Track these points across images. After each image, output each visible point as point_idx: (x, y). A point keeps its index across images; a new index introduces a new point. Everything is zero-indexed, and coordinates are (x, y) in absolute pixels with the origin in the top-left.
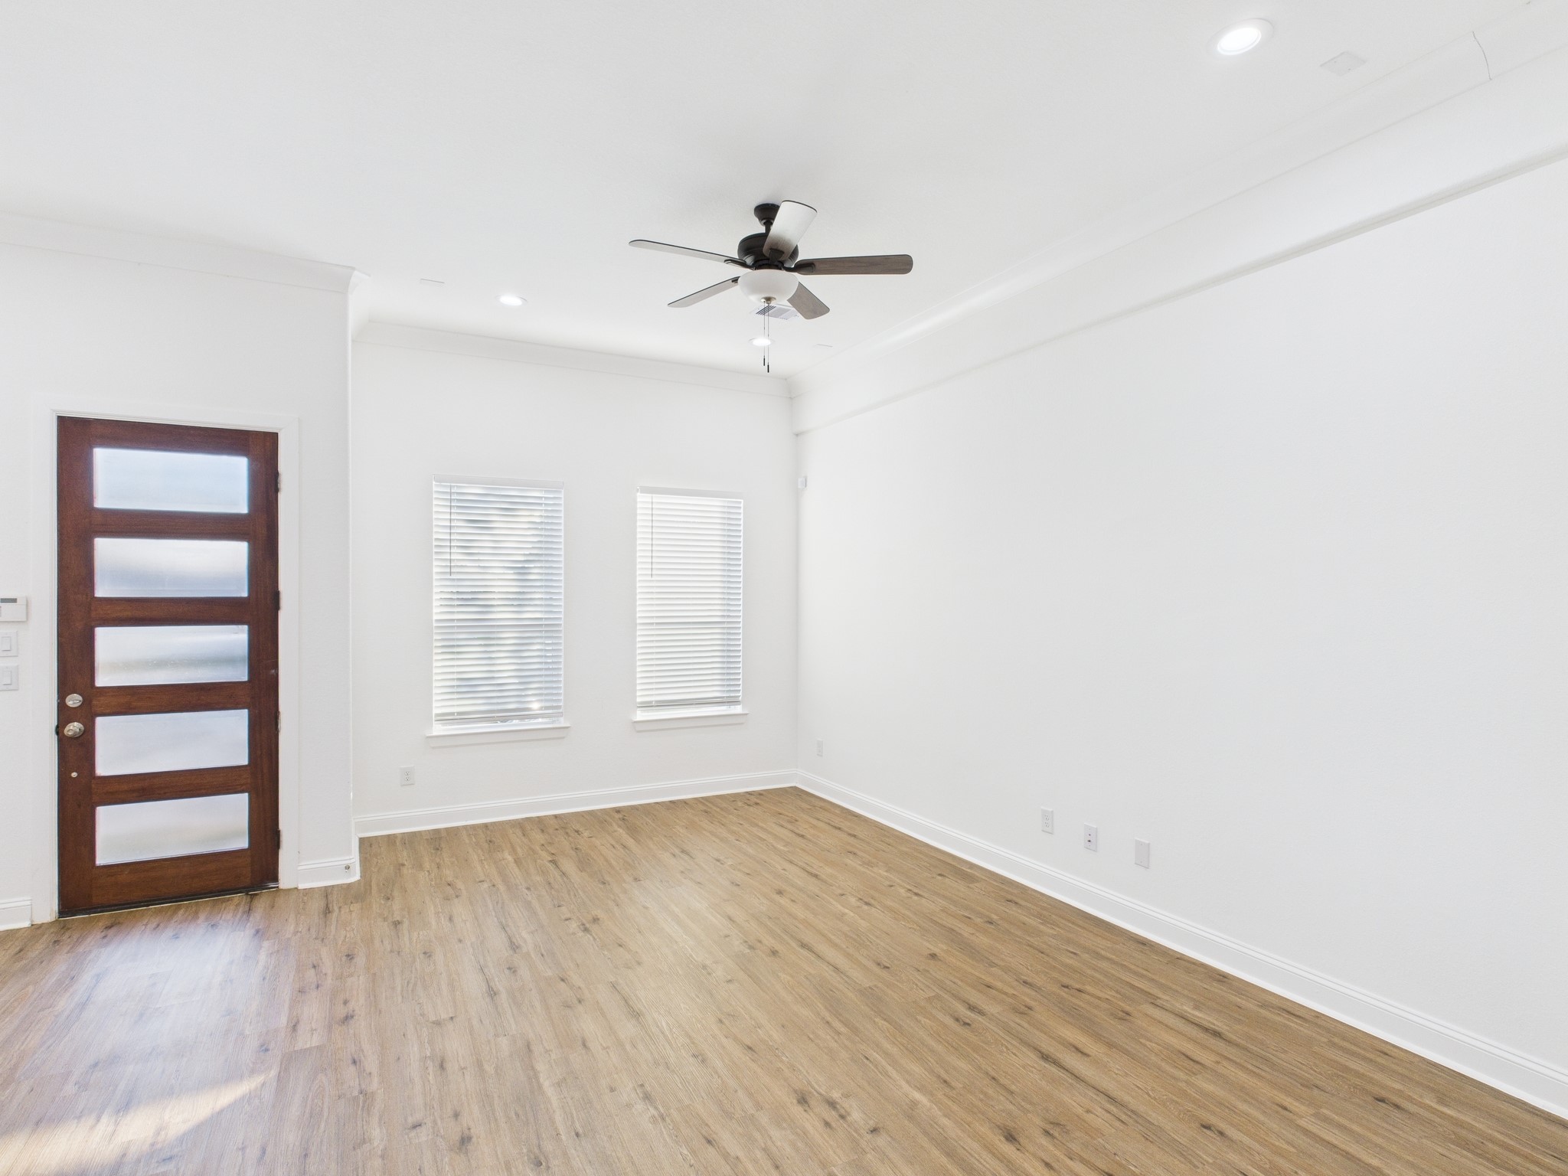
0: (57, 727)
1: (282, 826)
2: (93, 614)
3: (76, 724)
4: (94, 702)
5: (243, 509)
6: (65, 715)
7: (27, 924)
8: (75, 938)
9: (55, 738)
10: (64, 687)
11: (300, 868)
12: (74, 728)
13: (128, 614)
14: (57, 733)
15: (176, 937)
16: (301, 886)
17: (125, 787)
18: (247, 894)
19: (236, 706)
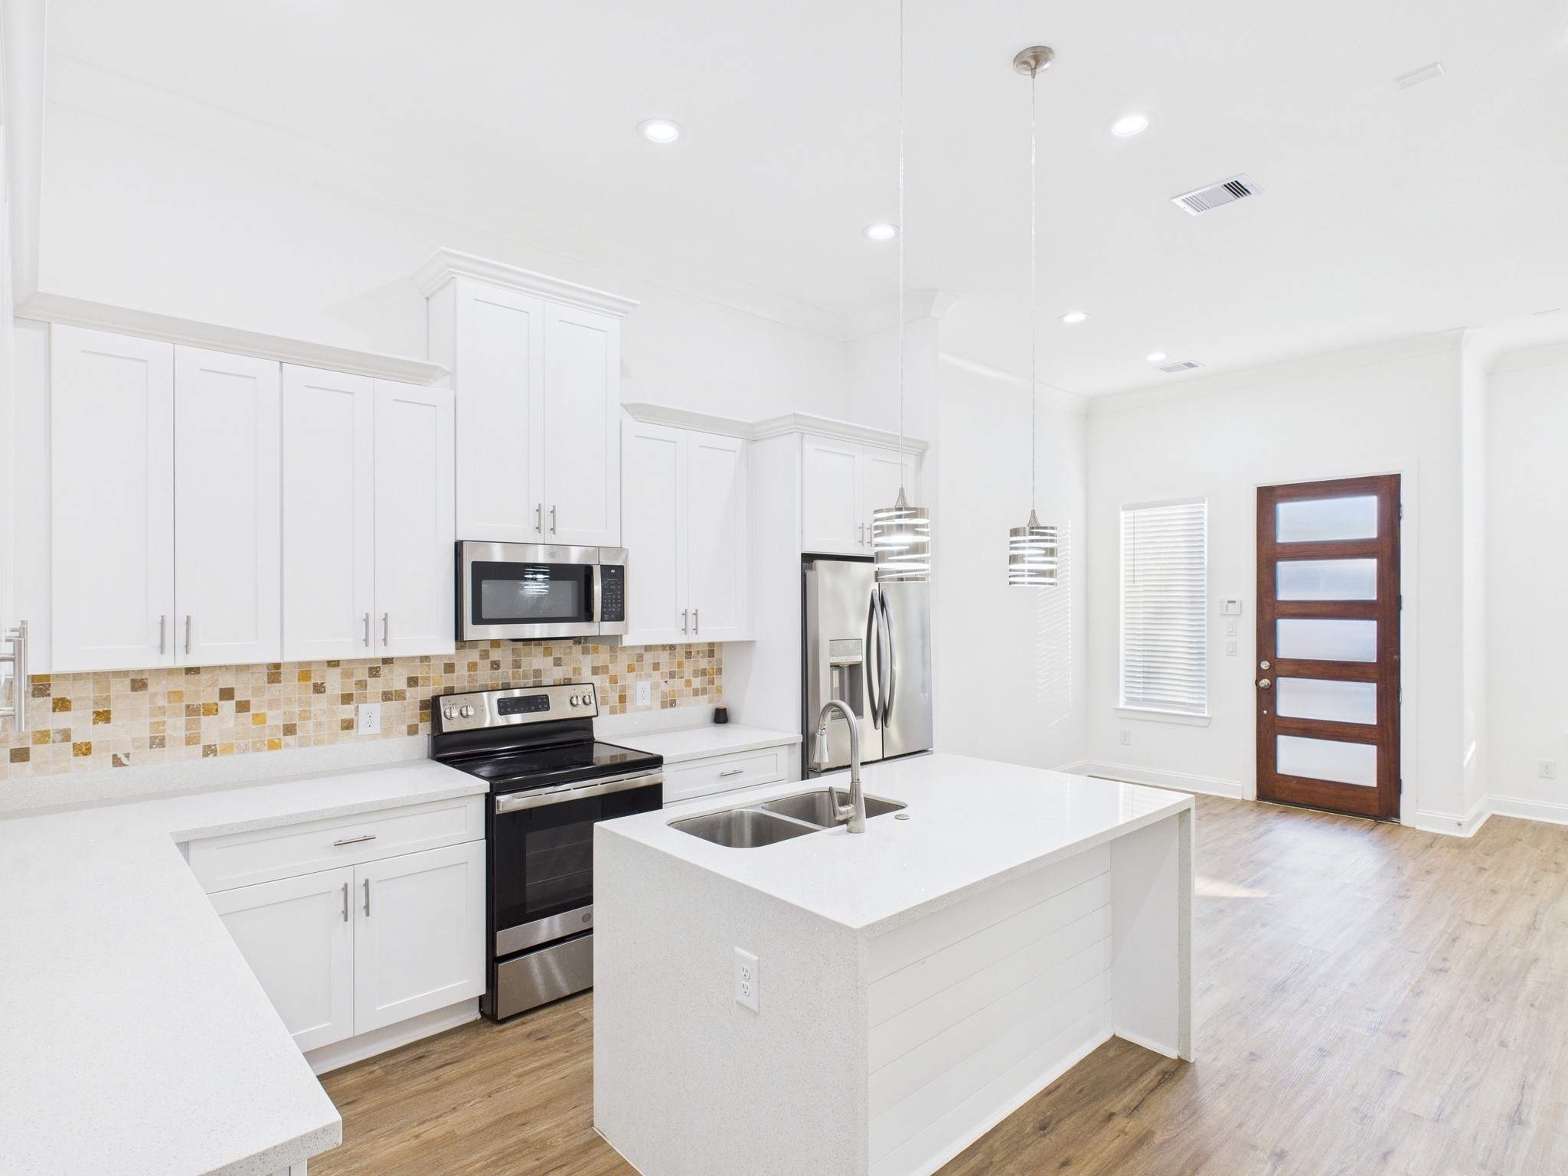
0: (1256, 681)
1: (1402, 777)
2: (1276, 612)
3: (1266, 680)
4: (1276, 668)
5: (1374, 534)
6: (1260, 674)
7: (1240, 798)
8: (1262, 811)
9: (1255, 688)
10: (1261, 656)
11: (1417, 813)
12: (1265, 682)
13: (1296, 611)
14: (1256, 685)
15: (1318, 827)
16: (1418, 827)
17: (1293, 726)
18: (1376, 821)
19: (1368, 680)
